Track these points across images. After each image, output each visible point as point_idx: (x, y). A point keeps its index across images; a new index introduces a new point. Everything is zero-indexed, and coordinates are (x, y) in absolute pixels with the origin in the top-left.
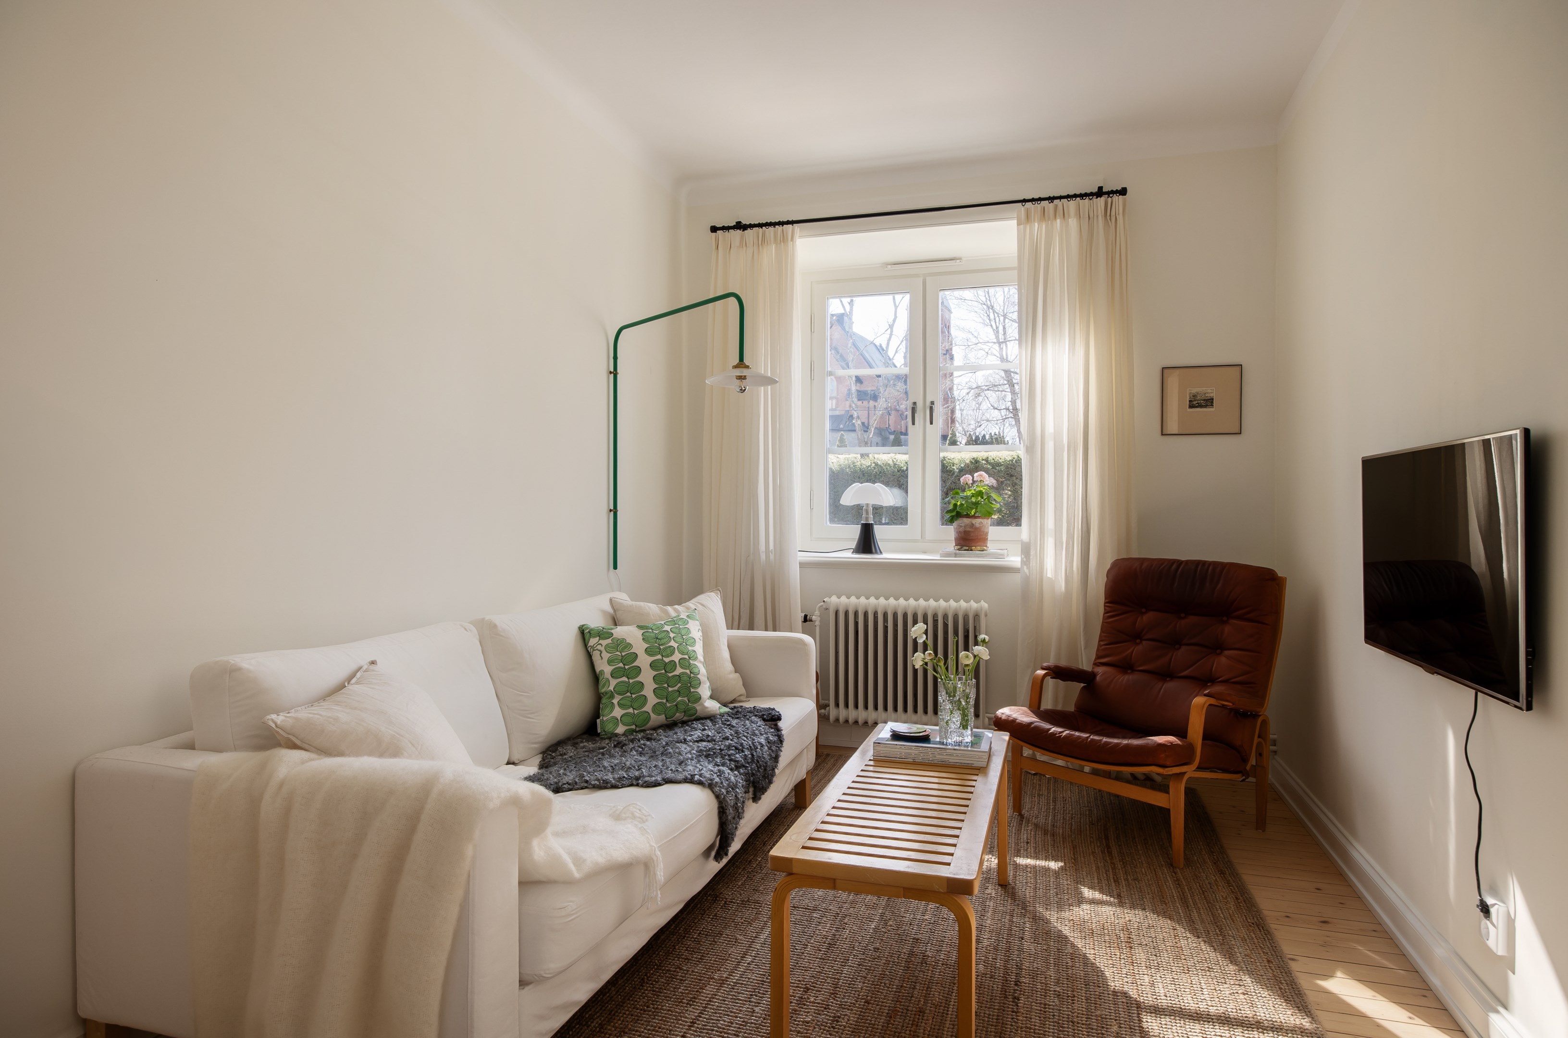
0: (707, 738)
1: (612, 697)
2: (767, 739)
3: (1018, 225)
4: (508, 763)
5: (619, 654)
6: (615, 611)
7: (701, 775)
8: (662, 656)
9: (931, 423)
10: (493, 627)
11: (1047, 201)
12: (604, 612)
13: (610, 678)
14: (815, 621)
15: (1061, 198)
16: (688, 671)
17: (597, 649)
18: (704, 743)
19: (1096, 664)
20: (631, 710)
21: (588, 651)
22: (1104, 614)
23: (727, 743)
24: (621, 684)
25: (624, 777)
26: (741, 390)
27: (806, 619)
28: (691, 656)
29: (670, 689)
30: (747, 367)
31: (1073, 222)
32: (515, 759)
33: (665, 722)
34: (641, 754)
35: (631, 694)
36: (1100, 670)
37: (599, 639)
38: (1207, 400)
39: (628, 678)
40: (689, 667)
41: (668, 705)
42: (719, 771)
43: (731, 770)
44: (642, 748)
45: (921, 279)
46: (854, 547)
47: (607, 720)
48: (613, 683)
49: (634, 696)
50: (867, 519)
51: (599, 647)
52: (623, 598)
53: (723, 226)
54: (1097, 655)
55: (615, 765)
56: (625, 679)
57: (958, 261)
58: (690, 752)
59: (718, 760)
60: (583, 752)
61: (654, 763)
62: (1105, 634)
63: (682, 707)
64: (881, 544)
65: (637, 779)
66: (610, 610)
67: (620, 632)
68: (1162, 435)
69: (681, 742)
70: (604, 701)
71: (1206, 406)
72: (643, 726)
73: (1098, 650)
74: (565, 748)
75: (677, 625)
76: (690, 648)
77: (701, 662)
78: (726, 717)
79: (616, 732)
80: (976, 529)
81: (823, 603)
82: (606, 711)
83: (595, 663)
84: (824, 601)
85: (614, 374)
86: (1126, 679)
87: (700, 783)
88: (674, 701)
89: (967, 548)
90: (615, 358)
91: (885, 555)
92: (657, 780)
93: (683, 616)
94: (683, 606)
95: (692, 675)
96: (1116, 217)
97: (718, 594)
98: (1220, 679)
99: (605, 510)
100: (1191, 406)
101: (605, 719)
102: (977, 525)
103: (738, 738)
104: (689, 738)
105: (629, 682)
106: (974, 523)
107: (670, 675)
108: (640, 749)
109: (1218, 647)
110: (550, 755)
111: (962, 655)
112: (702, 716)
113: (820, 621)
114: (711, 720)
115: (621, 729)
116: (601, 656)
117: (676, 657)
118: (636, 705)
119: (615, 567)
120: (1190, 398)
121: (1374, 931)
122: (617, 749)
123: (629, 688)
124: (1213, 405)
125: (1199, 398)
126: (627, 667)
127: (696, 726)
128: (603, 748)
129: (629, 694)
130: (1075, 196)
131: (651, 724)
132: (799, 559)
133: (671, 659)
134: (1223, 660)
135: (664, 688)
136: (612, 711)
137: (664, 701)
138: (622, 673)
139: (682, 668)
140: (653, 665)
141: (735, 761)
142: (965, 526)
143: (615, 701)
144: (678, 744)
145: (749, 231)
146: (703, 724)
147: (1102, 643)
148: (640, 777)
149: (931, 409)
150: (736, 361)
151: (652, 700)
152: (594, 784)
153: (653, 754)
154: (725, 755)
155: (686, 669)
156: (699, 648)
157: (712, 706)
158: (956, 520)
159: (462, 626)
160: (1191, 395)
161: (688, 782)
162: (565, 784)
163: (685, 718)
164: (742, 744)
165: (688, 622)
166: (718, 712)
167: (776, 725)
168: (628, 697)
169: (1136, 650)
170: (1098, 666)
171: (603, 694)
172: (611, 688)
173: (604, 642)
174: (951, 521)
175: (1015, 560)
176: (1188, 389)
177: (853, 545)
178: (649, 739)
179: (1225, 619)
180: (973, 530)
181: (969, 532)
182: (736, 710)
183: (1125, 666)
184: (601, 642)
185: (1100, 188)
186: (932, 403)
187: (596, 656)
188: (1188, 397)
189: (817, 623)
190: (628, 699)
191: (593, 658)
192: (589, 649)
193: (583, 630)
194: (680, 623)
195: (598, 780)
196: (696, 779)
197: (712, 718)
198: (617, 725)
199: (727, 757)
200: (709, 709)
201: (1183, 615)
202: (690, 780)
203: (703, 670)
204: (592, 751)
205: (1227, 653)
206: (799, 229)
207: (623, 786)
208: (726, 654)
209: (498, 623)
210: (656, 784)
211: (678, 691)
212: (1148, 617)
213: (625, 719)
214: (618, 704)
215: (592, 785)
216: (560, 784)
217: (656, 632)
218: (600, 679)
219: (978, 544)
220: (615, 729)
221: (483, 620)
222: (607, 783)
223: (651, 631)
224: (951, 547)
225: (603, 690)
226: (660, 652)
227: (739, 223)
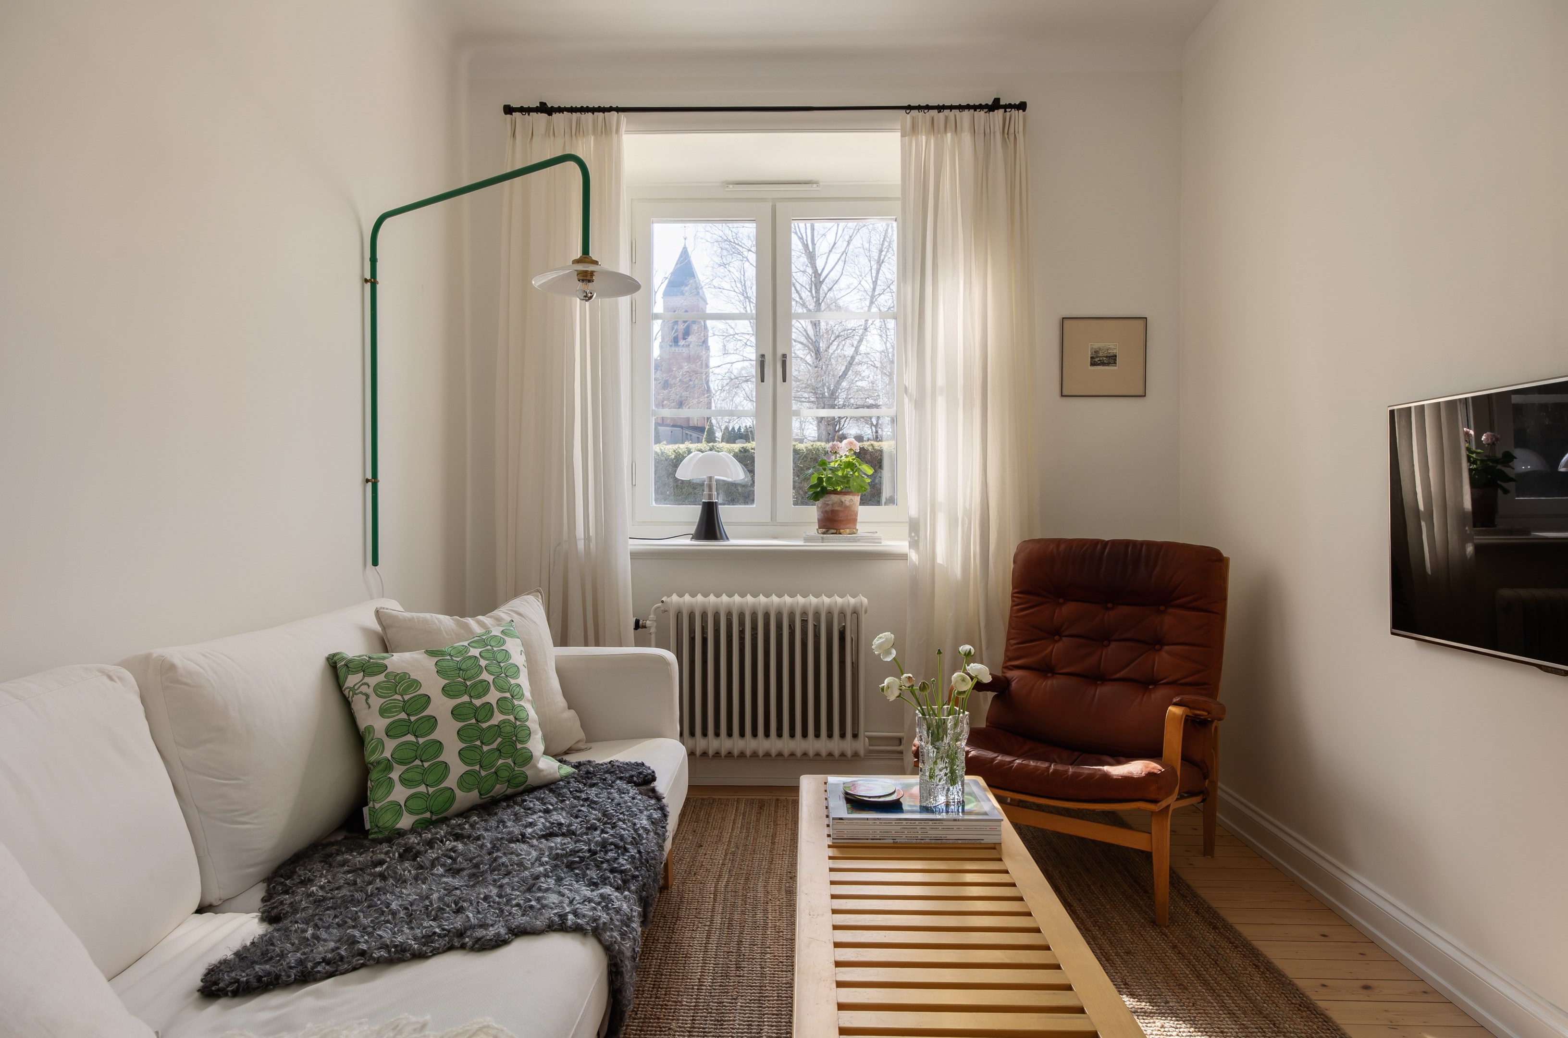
0: (559, 829)
1: (389, 768)
2: (649, 818)
3: (902, 136)
4: (200, 910)
5: (399, 697)
6: (384, 628)
7: (575, 913)
8: (471, 697)
9: (784, 380)
10: (168, 669)
11: (937, 111)
12: (367, 631)
13: (385, 739)
14: (650, 627)
15: (951, 108)
16: (511, 718)
17: (361, 693)
18: (559, 840)
19: (1006, 668)
20: (422, 788)
21: (344, 696)
22: (1013, 606)
23: (597, 836)
24: (401, 748)
25: (435, 933)
26: (585, 296)
27: (637, 626)
28: (515, 693)
29: (485, 748)
30: (596, 263)
31: (967, 137)
32: (213, 898)
33: (479, 801)
34: (454, 872)
35: (422, 761)
36: (1010, 674)
37: (364, 676)
38: (1110, 357)
39: (416, 737)
40: (513, 710)
41: (483, 773)
42: (602, 896)
43: (618, 889)
44: (451, 858)
45: (770, 204)
46: (693, 532)
47: (381, 808)
48: (390, 745)
49: (426, 765)
50: (710, 496)
51: (364, 689)
52: (393, 606)
53: (522, 107)
54: (1006, 656)
55: (411, 905)
56: (410, 738)
57: (815, 185)
58: (538, 859)
59: (593, 873)
60: (344, 873)
61: (484, 891)
62: (1015, 631)
63: (504, 774)
64: (727, 529)
65: (461, 934)
66: (378, 628)
67: (398, 661)
68: (1062, 396)
69: (518, 841)
70: (374, 775)
71: (1108, 364)
72: (443, 812)
73: (1007, 650)
74: (309, 867)
75: (489, 647)
76: (513, 681)
77: (529, 701)
78: (574, 784)
79: (399, 826)
80: (846, 507)
81: (660, 604)
82: (380, 793)
83: (357, 715)
84: (663, 602)
85: (372, 283)
86: (1049, 683)
87: (578, 929)
88: (493, 766)
89: (835, 531)
90: (373, 260)
91: (732, 542)
92: (498, 934)
93: (496, 632)
94: (490, 617)
95: (518, 723)
96: (1015, 135)
97: (538, 597)
98: (1163, 682)
99: (359, 479)
100: (1093, 364)
101: (377, 806)
102: (847, 503)
103: (614, 826)
104: (529, 830)
105: (418, 742)
106: (843, 500)
107: (485, 725)
108: (449, 861)
109: (1157, 642)
110: (282, 883)
111: (955, 678)
112: (535, 784)
113: (656, 627)
114: (551, 790)
115: (406, 822)
116: (367, 703)
117: (493, 697)
118: (430, 779)
119: (375, 562)
120: (1092, 354)
121: (1425, 992)
122: (407, 864)
123: (419, 752)
124: (1115, 363)
125: (1101, 354)
126: (413, 719)
127: (531, 805)
128: (381, 863)
129: (418, 762)
130: (968, 107)
131: (456, 807)
132: (630, 547)
133: (485, 700)
134: (1164, 654)
135: (476, 747)
136: (389, 793)
137: (477, 768)
138: (406, 728)
139: (502, 712)
140: (456, 713)
141: (621, 872)
142: (832, 505)
143: (395, 775)
144: (513, 845)
145: (556, 116)
146: (542, 801)
147: (1012, 642)
148: (466, 929)
149: (784, 363)
150: (578, 254)
151: (457, 768)
152: (378, 958)
153: (474, 871)
154: (602, 862)
155: (508, 714)
156: (523, 680)
157: (548, 766)
158: (822, 497)
159: (102, 672)
160: (1093, 350)
161: (555, 931)
162: (319, 963)
163: (510, 791)
164: (622, 838)
165: (504, 642)
166: (558, 775)
167: (653, 790)
168: (417, 767)
169: (1057, 648)
170: (1011, 670)
171: (372, 764)
172: (387, 754)
173: (373, 681)
174: (816, 497)
175: (901, 545)
176: (1090, 344)
177: (693, 529)
178: (458, 837)
179: (1162, 608)
180: (842, 509)
181: (837, 511)
182: (584, 769)
183: (1045, 669)
184: (367, 680)
185: (997, 100)
186: (784, 356)
187: (358, 705)
188: (1090, 354)
189: (653, 630)
190: (416, 770)
191: (353, 706)
192: (346, 692)
193: (335, 663)
194: (493, 644)
195: (385, 947)
196: (569, 923)
197: (551, 785)
198: (399, 814)
199: (605, 866)
200: (545, 773)
201: (1110, 605)
202: (560, 927)
203: (532, 714)
204: (361, 869)
205: (1166, 648)
206: (625, 119)
207: (436, 952)
208: (555, 683)
209: (177, 662)
210: (498, 943)
211: (498, 750)
212: (1068, 609)
213: (412, 804)
214: (400, 781)
215: (374, 959)
216: (310, 965)
217: (458, 659)
218: (367, 740)
219: (847, 526)
220: (396, 821)
221: (147, 658)
222: (404, 950)
223: (448, 657)
224: (813, 529)
225: (373, 759)
226: (466, 690)
227: (543, 104)
